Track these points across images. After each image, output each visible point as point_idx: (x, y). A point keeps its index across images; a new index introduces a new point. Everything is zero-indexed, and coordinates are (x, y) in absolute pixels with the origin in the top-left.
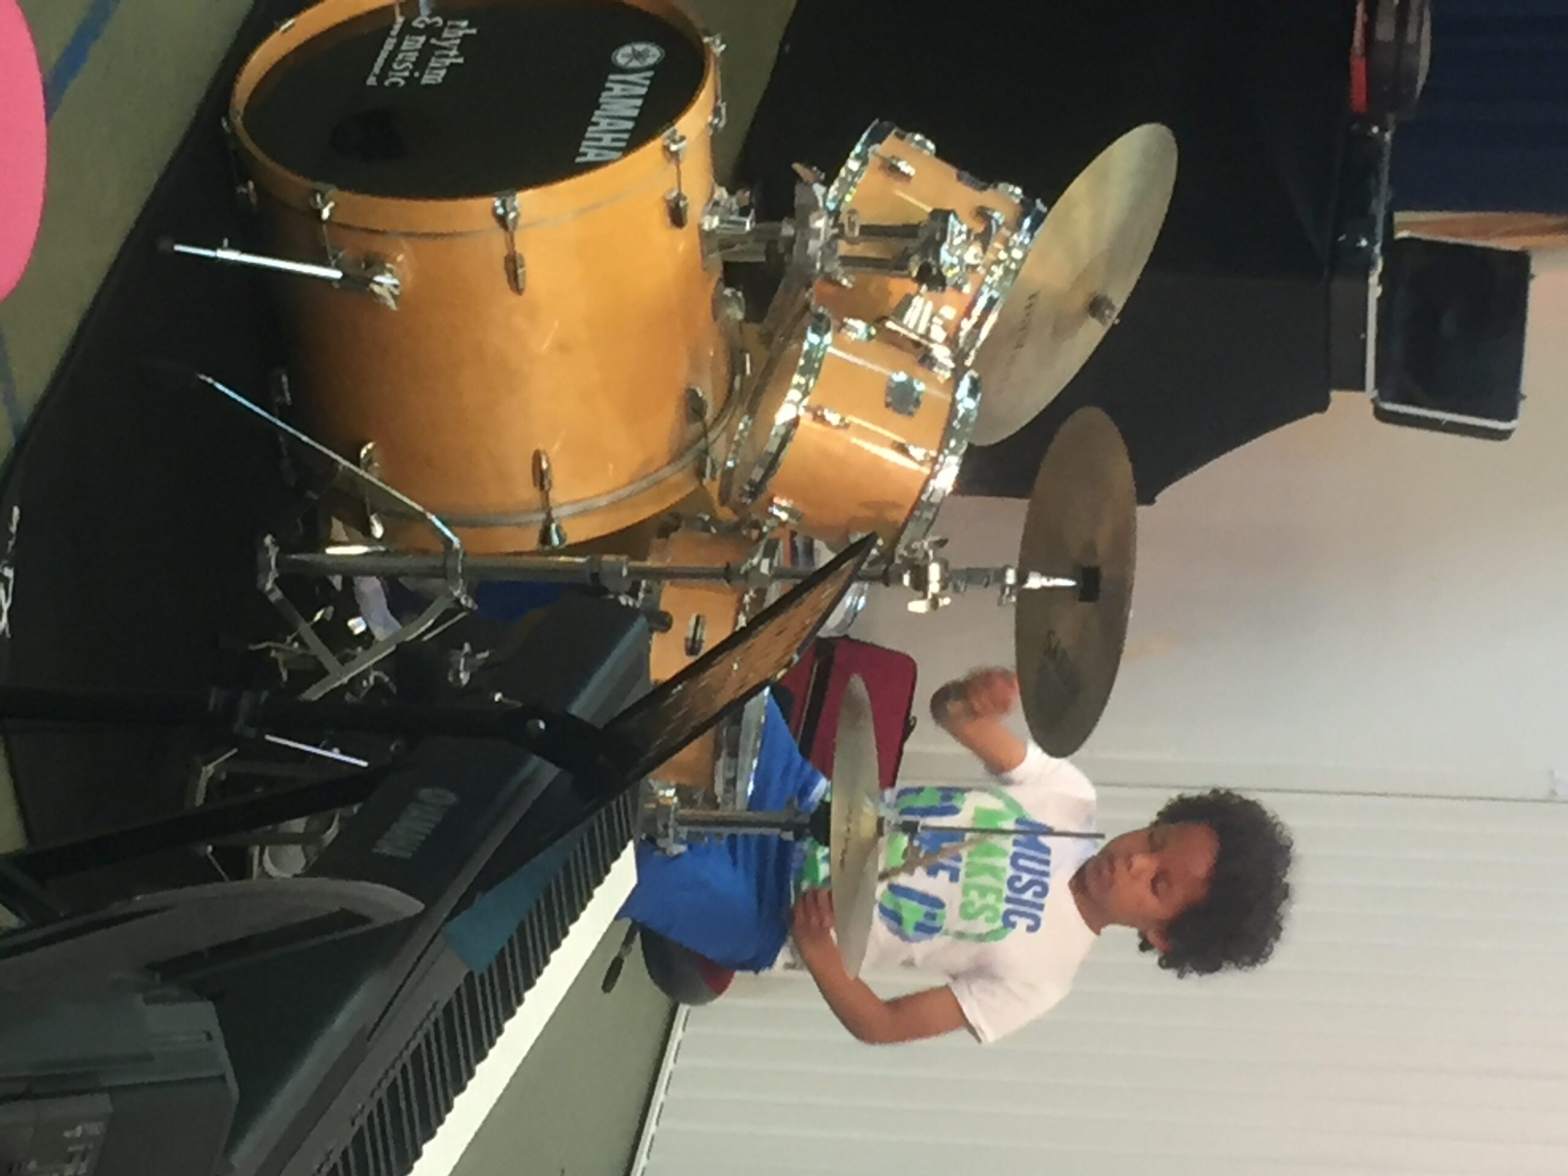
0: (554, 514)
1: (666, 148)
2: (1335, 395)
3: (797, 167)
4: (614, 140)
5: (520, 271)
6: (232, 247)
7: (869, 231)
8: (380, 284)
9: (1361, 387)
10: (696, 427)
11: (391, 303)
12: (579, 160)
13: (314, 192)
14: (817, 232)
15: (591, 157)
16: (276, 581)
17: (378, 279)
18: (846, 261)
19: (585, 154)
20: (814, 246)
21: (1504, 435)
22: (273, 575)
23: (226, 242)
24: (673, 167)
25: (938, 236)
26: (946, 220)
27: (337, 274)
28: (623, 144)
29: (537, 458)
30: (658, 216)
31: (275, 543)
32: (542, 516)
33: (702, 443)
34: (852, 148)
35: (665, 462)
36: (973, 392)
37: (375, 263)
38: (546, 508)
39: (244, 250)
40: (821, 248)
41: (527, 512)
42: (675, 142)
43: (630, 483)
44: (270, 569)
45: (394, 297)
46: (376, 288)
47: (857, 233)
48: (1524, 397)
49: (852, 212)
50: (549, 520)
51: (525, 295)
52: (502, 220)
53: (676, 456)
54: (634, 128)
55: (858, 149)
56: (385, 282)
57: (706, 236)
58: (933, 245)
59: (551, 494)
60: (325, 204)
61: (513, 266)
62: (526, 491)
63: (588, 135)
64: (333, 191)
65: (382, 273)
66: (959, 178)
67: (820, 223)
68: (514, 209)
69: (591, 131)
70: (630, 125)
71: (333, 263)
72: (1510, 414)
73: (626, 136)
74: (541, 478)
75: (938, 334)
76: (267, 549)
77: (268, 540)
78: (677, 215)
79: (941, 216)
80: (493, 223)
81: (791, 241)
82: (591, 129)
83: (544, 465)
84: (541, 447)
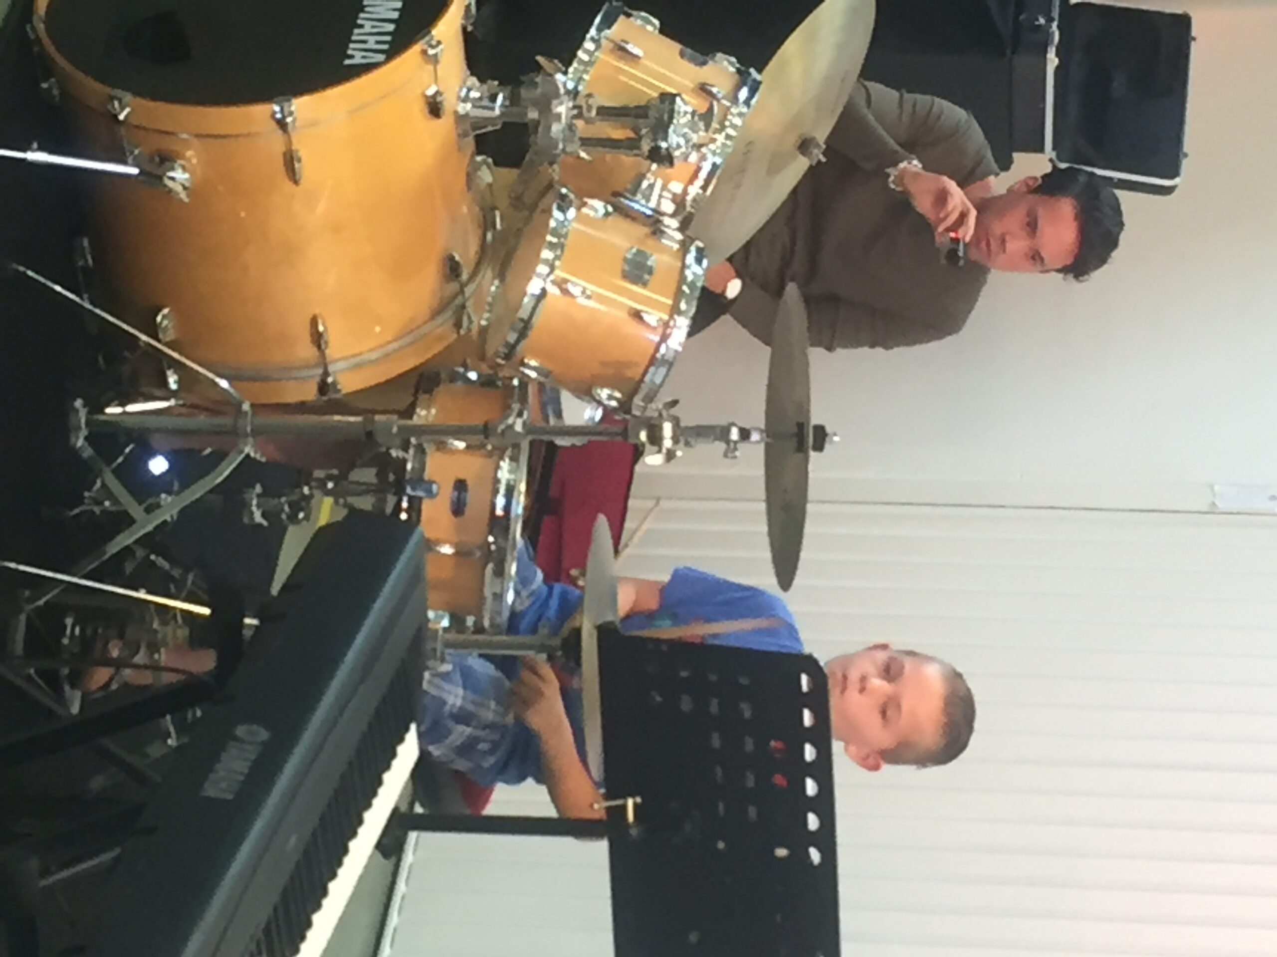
0: (331, 369)
1: (424, 52)
2: (1016, 156)
3: (539, 58)
4: (378, 42)
5: (297, 165)
6: (41, 149)
7: (605, 112)
8: (173, 179)
9: (1041, 149)
10: (454, 286)
11: (183, 196)
12: (347, 62)
13: (112, 98)
14: (559, 116)
15: (358, 60)
16: (86, 438)
17: (171, 174)
18: (586, 142)
19: (352, 57)
20: (556, 129)
21: (1168, 191)
22: (84, 432)
23: (35, 145)
24: (430, 67)
25: (666, 117)
26: (673, 102)
27: (134, 171)
28: (385, 47)
29: (314, 322)
30: (419, 109)
31: (84, 406)
32: (320, 371)
33: (458, 301)
34: (587, 31)
35: (426, 318)
36: (699, 261)
37: (166, 159)
38: (323, 362)
39: (52, 152)
40: (563, 131)
41: (308, 367)
42: (433, 47)
43: (396, 340)
44: (79, 428)
45: (185, 188)
46: (170, 183)
47: (594, 113)
48: (1186, 155)
49: (589, 96)
50: (326, 374)
51: (301, 186)
52: (282, 124)
53: (436, 313)
54: (396, 30)
55: (593, 32)
56: (179, 176)
57: (460, 119)
58: (662, 128)
59: (327, 352)
60: (122, 109)
61: (290, 161)
62: (306, 351)
63: (354, 38)
64: (128, 97)
65: (173, 169)
66: (682, 55)
67: (562, 109)
68: (291, 114)
69: (356, 35)
70: (391, 27)
71: (130, 160)
72: (1174, 173)
73: (388, 38)
74: (318, 339)
75: (668, 207)
76: (77, 411)
77: (78, 403)
78: (434, 108)
79: (668, 99)
80: (273, 124)
81: (537, 123)
82: (356, 31)
83: (321, 328)
84: (317, 311)
